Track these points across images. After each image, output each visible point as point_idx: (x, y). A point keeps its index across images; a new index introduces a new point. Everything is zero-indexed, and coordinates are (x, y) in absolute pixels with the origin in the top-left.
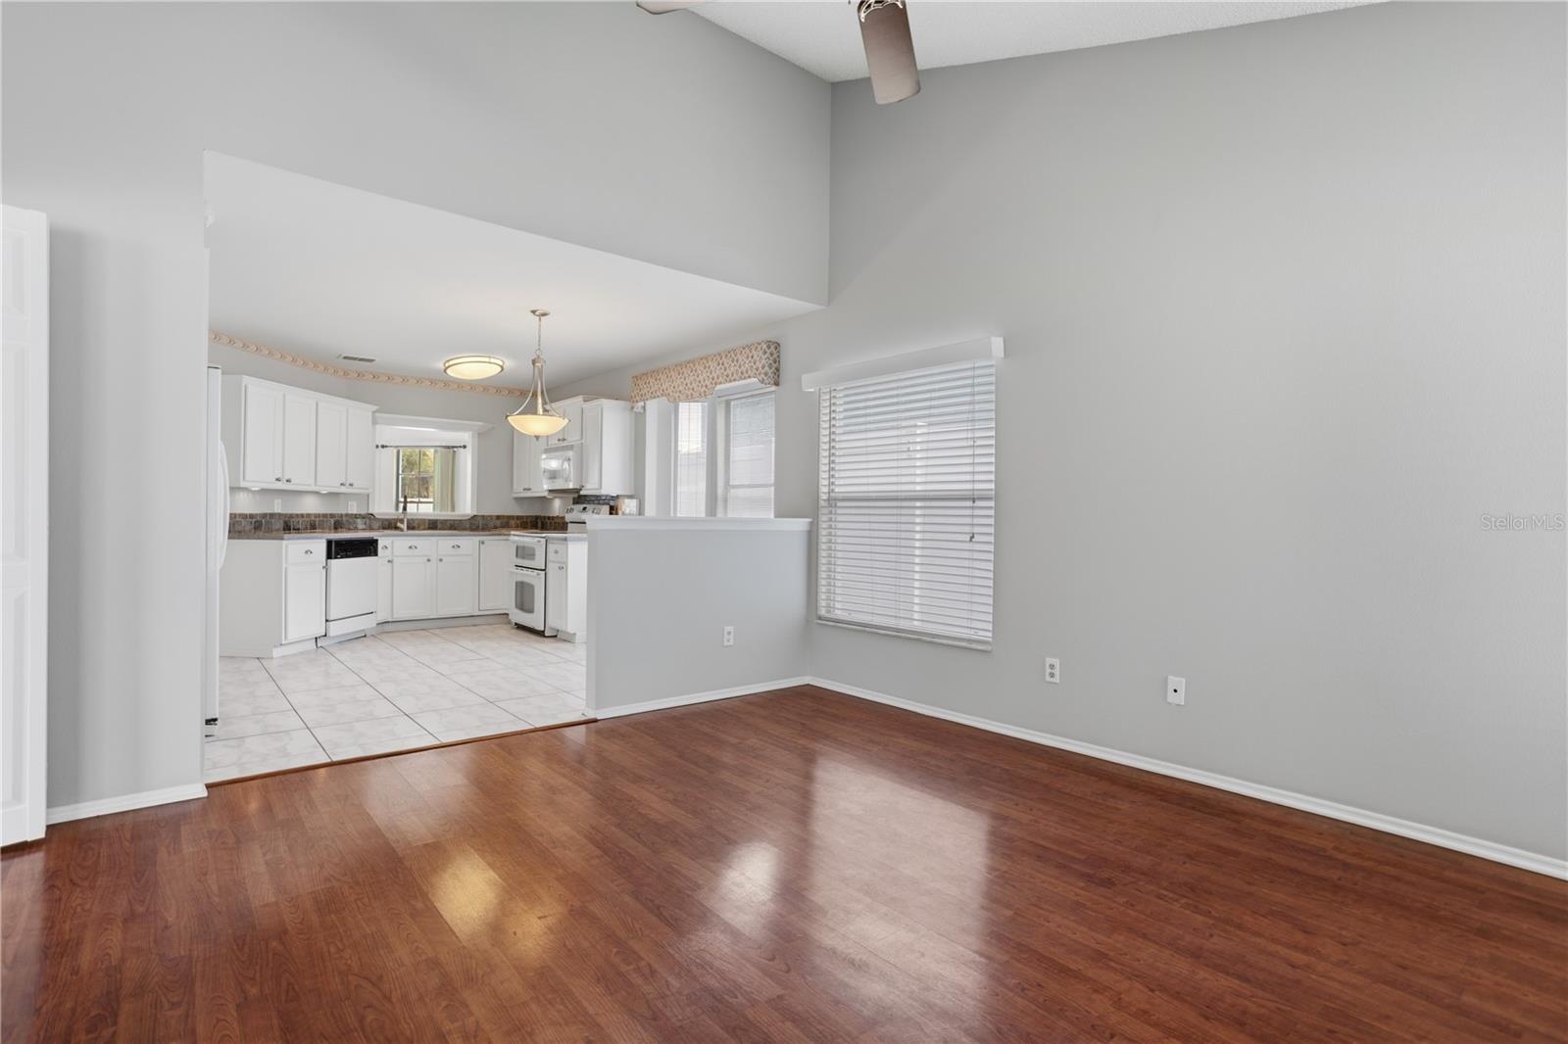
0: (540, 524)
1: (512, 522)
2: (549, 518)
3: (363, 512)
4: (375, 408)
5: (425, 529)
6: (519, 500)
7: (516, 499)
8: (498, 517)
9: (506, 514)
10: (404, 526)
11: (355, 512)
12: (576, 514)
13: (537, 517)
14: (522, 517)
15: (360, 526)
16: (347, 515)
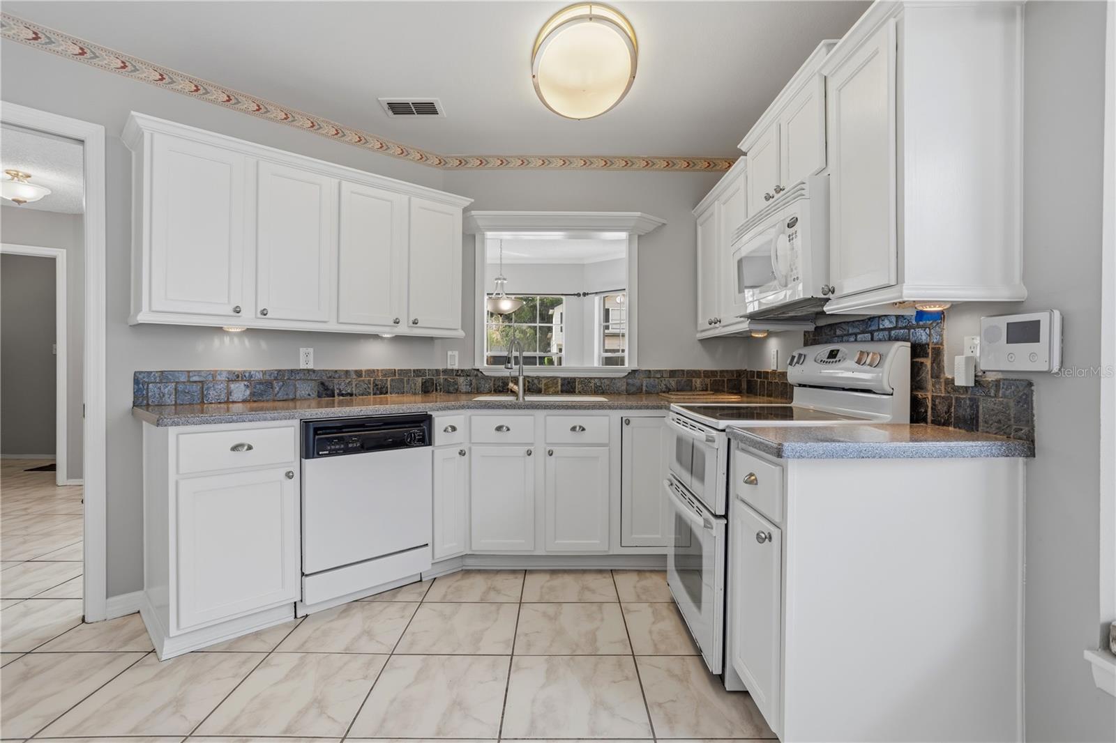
0: (744, 385)
1: (698, 382)
2: (759, 374)
3: (467, 367)
4: (467, 201)
5: (556, 393)
6: (709, 343)
7: (704, 341)
8: (673, 373)
9: (686, 368)
10: (519, 389)
11: (456, 367)
12: (813, 367)
13: (739, 373)
14: (713, 373)
15: (464, 388)
16: (445, 371)
